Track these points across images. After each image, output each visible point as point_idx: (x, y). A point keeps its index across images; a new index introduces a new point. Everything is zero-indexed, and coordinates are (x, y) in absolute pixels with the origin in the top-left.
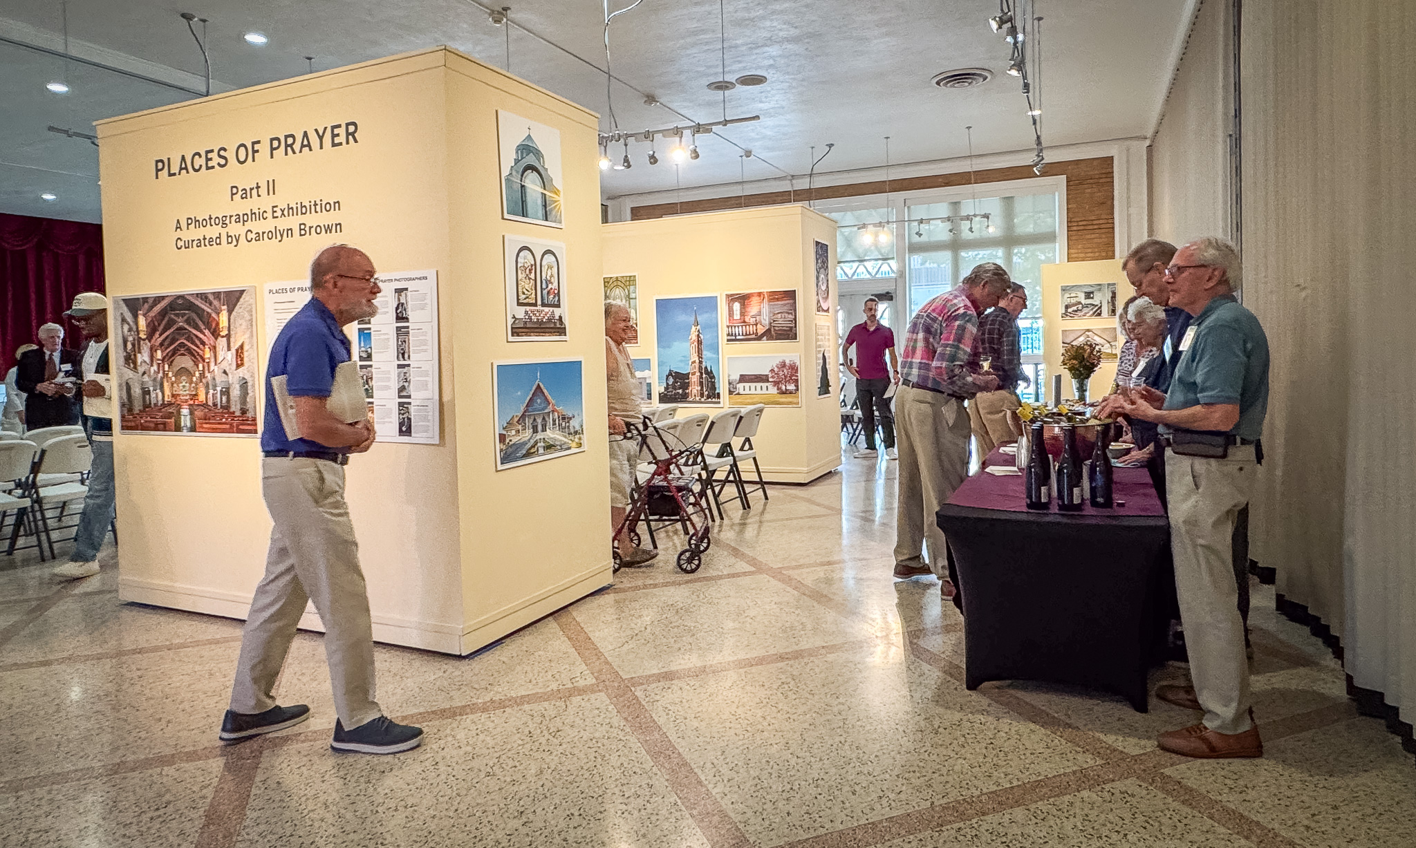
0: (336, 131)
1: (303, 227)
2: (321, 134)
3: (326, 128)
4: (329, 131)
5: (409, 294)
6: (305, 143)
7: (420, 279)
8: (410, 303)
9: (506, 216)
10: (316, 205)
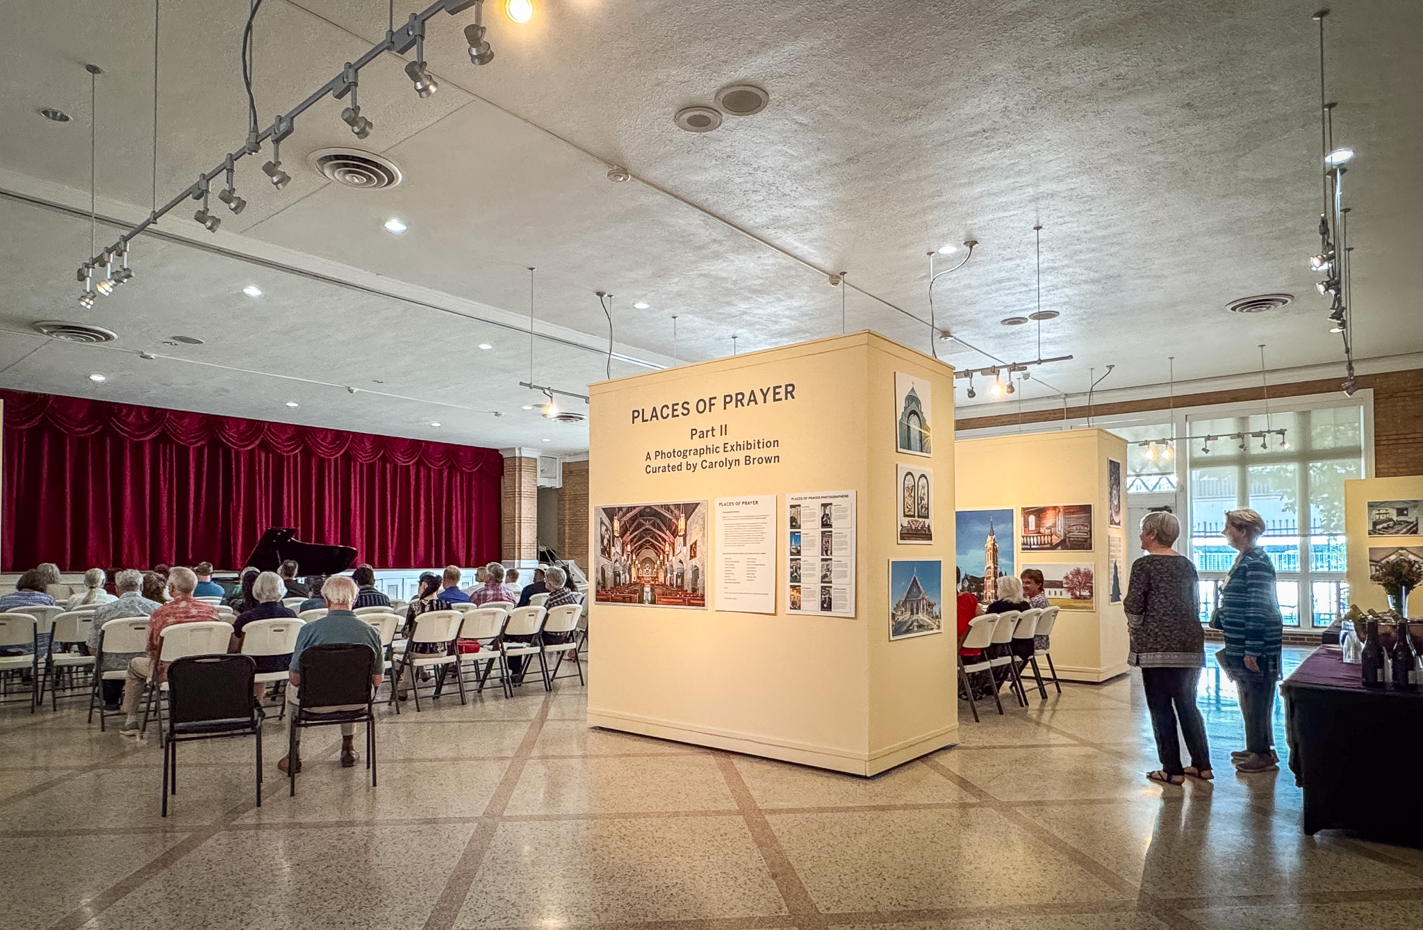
0: (777, 390)
1: (748, 458)
2: (765, 392)
3: (769, 389)
4: (771, 391)
5: (833, 507)
6: (752, 398)
7: (842, 496)
8: (833, 514)
9: (900, 450)
10: (759, 443)
